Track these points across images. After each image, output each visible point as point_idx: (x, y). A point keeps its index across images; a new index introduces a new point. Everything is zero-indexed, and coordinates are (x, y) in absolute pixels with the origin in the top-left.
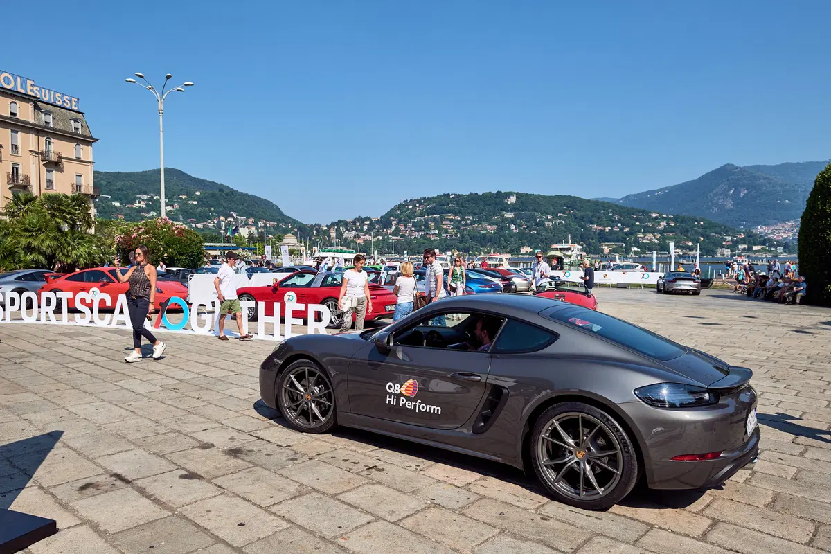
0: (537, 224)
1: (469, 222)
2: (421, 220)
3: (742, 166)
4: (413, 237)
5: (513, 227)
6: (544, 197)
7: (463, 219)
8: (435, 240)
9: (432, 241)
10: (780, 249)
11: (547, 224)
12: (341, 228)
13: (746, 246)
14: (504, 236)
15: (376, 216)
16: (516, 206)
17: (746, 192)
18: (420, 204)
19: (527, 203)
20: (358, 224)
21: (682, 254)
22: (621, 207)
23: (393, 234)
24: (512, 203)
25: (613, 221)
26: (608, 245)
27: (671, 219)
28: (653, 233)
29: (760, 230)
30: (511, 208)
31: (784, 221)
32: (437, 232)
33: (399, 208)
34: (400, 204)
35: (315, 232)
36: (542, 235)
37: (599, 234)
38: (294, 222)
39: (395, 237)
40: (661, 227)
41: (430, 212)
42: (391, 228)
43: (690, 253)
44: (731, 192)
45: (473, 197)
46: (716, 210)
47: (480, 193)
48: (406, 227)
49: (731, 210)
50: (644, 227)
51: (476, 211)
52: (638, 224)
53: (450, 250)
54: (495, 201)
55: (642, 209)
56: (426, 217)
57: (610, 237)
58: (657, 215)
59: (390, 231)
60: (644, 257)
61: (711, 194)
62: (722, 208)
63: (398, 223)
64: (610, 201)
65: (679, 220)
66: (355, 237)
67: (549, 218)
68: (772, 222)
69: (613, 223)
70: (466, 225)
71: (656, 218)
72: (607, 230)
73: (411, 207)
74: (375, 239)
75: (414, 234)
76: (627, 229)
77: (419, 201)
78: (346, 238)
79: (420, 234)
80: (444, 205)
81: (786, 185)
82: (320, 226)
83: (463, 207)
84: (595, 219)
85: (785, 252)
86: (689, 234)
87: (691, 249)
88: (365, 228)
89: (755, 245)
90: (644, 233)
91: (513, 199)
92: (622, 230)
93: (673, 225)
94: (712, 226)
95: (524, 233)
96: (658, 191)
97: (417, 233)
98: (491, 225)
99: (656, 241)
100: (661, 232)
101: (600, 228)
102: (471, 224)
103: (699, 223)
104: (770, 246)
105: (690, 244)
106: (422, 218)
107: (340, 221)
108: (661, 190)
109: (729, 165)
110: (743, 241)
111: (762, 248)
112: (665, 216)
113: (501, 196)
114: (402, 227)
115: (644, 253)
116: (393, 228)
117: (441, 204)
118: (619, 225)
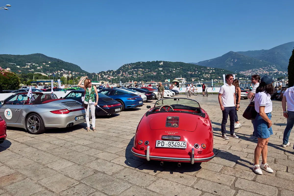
0: (170, 72)
1: (147, 71)
2: (130, 71)
3: (235, 52)
4: (128, 77)
5: (162, 73)
6: (172, 63)
7: (145, 70)
8: (136, 78)
9: (135, 78)
10: (248, 79)
11: (173, 72)
12: (103, 74)
14: (159, 76)
15: (115, 70)
16: (163, 66)
17: (237, 60)
18: (130, 65)
19: (167, 65)
20: (109, 73)
21: (217, 81)
22: (197, 66)
23: (121, 76)
24: (161, 65)
25: (195, 70)
26: (193, 78)
27: (214, 70)
28: (208, 74)
29: (241, 72)
30: (162, 66)
31: (249, 70)
32: (136, 75)
33: (123, 67)
34: (123, 66)
35: (93, 76)
36: (172, 76)
37: (190, 75)
38: (86, 72)
39: (122, 77)
40: (210, 72)
41: (134, 68)
42: (120, 74)
44: (232, 60)
45: (148, 63)
46: (228, 66)
47: (151, 61)
48: (125, 74)
49: (232, 66)
50: (205, 72)
51: (150, 68)
52: (203, 71)
53: (141, 81)
54: (156, 64)
55: (204, 66)
56: (132, 70)
57: (194, 76)
59: (120, 75)
60: (205, 82)
61: (226, 61)
62: (229, 65)
63: (123, 72)
64: (194, 64)
65: (216, 70)
66: (108, 77)
67: (174, 69)
68: (245, 70)
69: (195, 71)
70: (146, 72)
71: (209, 69)
72: (193, 73)
73: (127, 66)
74: (115, 78)
75: (128, 76)
76: (200, 73)
77: (130, 64)
78: (104, 78)
79: (131, 76)
80: (138, 66)
81: (249, 58)
82: (95, 74)
83: (145, 66)
84: (189, 70)
85: (249, 79)
86: (219, 74)
87: (220, 79)
88: (111, 74)
89: (240, 77)
90: (205, 74)
91: (162, 63)
92: (198, 73)
93: (214, 71)
94: (227, 71)
95: (165, 75)
96: (209, 60)
97: (129, 75)
98: (154, 72)
99: (209, 77)
100: (211, 74)
101: (191, 73)
102: (148, 72)
103: (222, 71)
104: (245, 78)
106: (131, 70)
107: (102, 72)
109: (231, 51)
111: (242, 79)
112: (212, 68)
113: (158, 62)
114: (124, 73)
115: (205, 81)
116: (121, 74)
117: (137, 65)
118: (197, 72)
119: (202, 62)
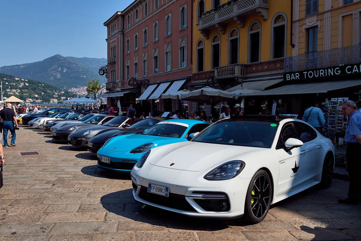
13: (64, 98)
17: (66, 70)
21: (32, 101)
27: (27, 82)
28: (16, 89)
29: (73, 90)
40: (21, 86)
43: (36, 101)
44: (60, 69)
49: (60, 79)
50: (11, 86)
52: (7, 83)
55: (10, 75)
58: (19, 79)
61: (50, 70)
62: (55, 78)
65: (31, 82)
71: (18, 80)
86: (36, 91)
87: (37, 99)
90: (11, 88)
93: (28, 85)
94: (48, 87)
96: (21, 65)
99: (18, 94)
100: (21, 89)
103: (41, 85)
105: (37, 96)
108: (23, 65)
109: (58, 55)
110: (63, 95)
112: (23, 80)
119: (8, 67)
